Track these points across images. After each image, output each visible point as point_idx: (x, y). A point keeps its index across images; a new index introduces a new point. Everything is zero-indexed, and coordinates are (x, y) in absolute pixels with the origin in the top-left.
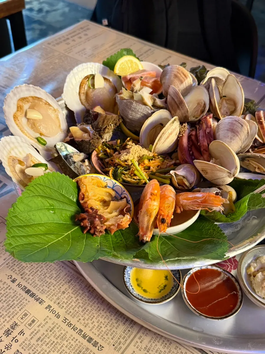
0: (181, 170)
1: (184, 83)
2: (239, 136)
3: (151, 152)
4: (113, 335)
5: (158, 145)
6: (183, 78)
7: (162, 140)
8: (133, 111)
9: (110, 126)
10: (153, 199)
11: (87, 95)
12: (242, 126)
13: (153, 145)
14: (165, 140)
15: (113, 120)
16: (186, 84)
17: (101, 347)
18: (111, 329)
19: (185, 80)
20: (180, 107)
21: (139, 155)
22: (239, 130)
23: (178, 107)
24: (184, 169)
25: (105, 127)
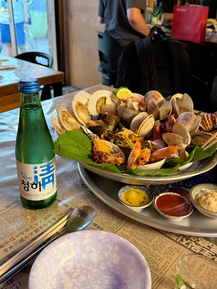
0: (155, 142)
1: (158, 100)
2: (190, 122)
3: (137, 134)
4: (110, 224)
5: (141, 130)
6: (157, 97)
7: (144, 127)
8: (126, 113)
9: (113, 121)
10: (136, 148)
11: (101, 107)
12: (191, 116)
13: (138, 130)
14: (146, 127)
15: (115, 118)
16: (159, 100)
17: (102, 229)
18: (109, 221)
19: (159, 99)
20: (155, 110)
21: (129, 133)
22: (190, 118)
23: (154, 110)
24: (156, 141)
25: (110, 121)
